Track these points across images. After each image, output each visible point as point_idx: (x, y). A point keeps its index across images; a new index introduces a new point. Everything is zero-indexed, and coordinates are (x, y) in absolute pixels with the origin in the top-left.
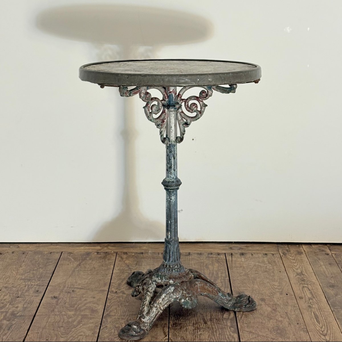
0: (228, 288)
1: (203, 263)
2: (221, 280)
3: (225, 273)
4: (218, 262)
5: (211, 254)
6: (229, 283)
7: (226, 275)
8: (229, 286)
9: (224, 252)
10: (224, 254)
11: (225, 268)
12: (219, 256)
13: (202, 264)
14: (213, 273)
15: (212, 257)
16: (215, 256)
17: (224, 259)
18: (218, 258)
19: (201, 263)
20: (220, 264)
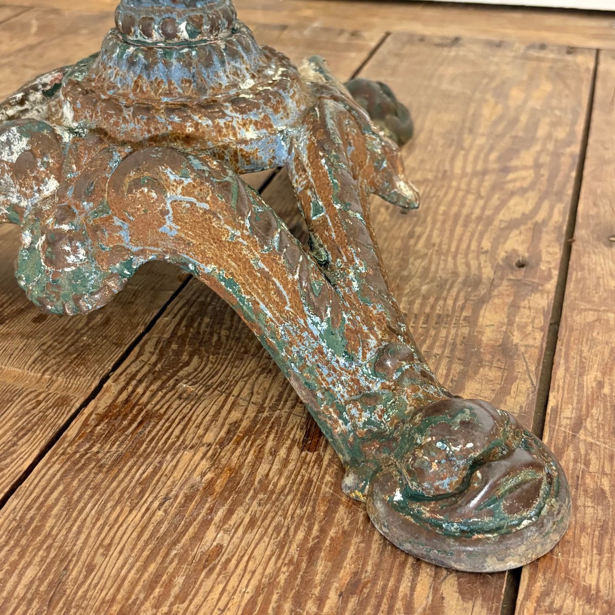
0: (560, 200)
1: (492, 77)
2: (539, 153)
3: (574, 123)
4: (558, 76)
5: (543, 47)
6: (574, 174)
7: (572, 133)
8: (570, 191)
9: (595, 44)
10: (594, 53)
11: (580, 104)
12: (569, 58)
13: (485, 81)
14: (515, 121)
15: (539, 59)
16: (551, 56)
17: (587, 70)
18: (560, 65)
19: (485, 75)
20: (561, 86)
